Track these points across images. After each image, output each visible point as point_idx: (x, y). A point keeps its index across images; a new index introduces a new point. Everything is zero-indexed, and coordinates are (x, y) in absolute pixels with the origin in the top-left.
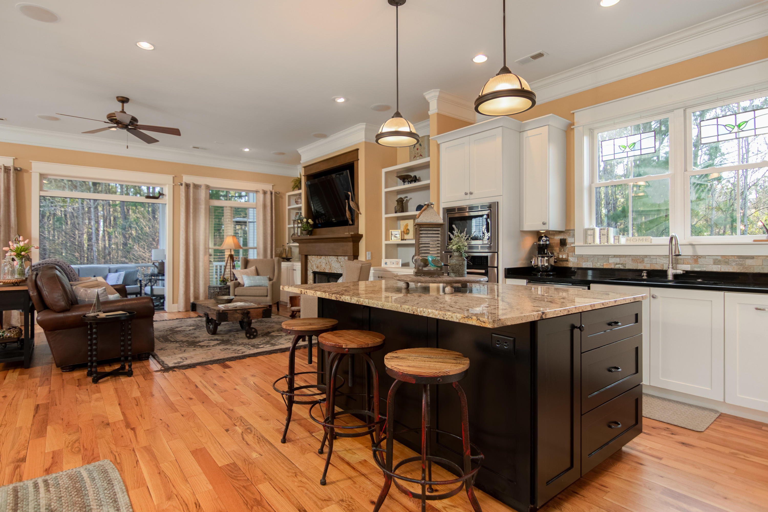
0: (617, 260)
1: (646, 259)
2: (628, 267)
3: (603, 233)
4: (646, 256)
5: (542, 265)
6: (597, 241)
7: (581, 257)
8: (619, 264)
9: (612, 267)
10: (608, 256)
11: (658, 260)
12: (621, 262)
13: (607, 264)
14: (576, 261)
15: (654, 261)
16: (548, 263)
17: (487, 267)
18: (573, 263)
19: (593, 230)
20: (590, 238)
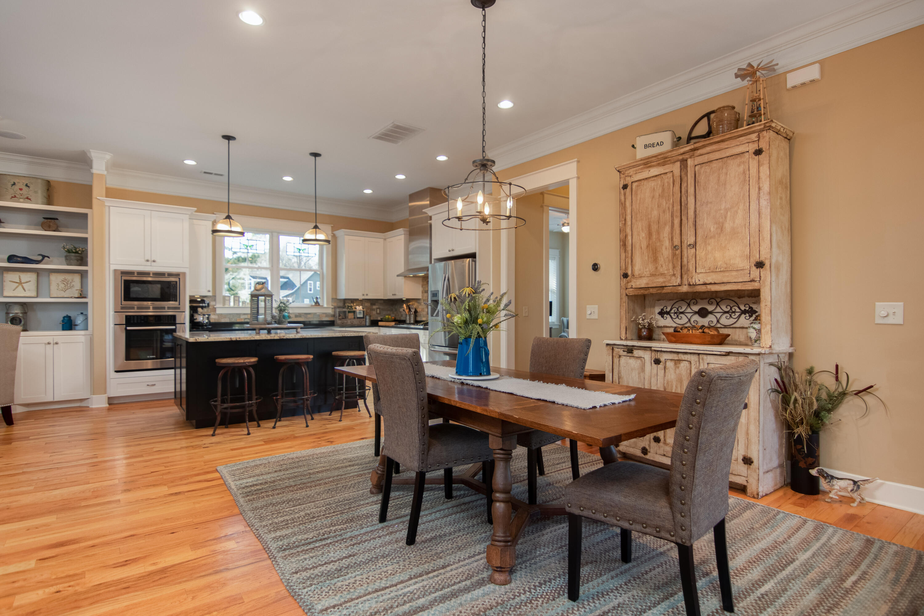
3: (236, 299)
5: (203, 322)
6: (232, 304)
7: (220, 315)
8: (247, 319)
9: (243, 321)
10: (239, 314)
14: (217, 318)
16: (208, 320)
17: (175, 324)
18: (215, 319)
19: (229, 297)
20: (227, 302)
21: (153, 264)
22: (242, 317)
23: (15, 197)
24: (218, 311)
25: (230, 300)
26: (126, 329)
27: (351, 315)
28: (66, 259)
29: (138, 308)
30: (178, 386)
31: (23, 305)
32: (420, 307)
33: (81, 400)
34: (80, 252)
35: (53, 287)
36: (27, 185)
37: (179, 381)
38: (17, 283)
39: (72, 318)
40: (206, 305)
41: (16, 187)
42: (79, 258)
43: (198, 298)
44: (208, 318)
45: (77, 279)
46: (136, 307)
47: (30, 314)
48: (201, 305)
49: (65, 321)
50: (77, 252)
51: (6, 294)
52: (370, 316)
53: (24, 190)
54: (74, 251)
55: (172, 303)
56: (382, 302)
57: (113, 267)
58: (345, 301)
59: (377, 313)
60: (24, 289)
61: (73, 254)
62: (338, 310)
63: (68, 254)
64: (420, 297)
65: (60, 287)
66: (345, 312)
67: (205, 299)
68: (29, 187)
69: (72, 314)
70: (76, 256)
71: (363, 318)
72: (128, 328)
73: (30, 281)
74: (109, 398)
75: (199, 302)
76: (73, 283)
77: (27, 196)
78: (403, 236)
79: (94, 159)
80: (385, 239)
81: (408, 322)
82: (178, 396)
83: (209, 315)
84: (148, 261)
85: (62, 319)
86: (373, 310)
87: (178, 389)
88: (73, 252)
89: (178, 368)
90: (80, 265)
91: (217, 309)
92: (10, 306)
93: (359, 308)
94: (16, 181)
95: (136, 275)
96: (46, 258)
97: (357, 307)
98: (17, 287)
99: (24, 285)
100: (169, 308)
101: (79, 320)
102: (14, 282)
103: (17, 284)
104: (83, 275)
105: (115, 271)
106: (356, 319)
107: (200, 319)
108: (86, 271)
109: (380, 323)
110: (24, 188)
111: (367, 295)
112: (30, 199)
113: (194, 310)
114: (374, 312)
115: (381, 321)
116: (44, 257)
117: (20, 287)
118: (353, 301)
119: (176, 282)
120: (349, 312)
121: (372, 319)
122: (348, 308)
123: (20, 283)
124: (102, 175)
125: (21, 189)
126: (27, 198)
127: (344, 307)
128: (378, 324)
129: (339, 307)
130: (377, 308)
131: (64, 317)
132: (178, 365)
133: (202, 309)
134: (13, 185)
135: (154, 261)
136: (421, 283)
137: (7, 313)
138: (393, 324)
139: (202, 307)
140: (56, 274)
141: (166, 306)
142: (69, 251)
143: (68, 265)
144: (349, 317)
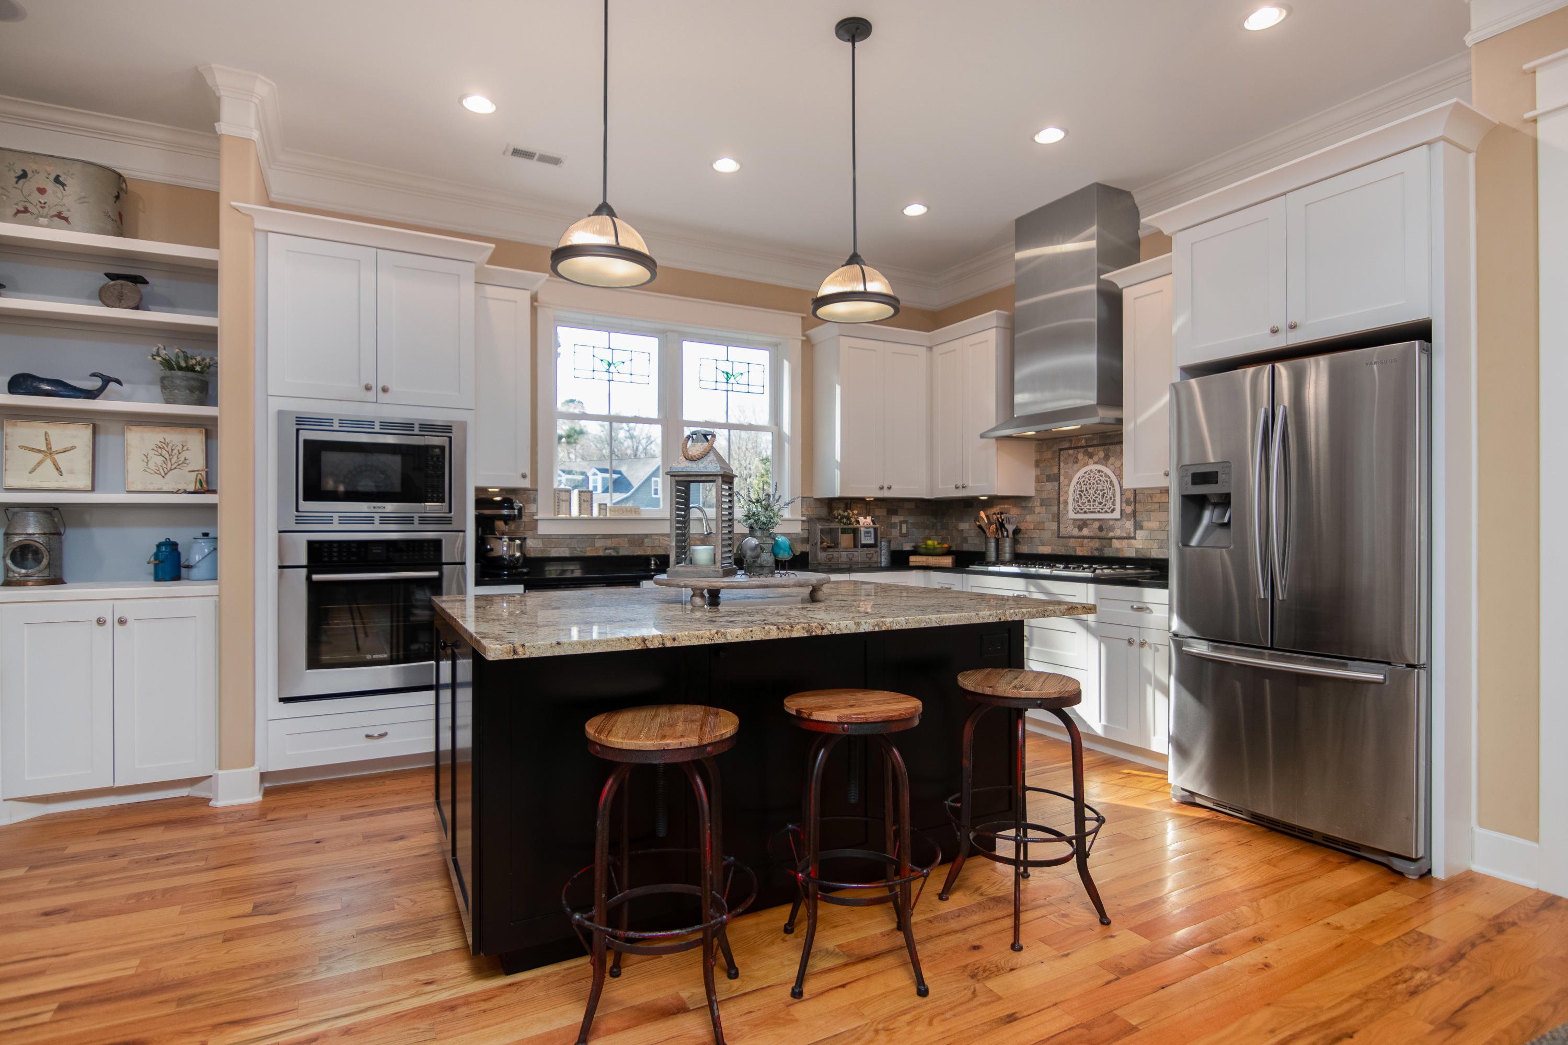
0: (608, 543)
1: (646, 540)
2: (623, 552)
3: (586, 499)
4: (647, 536)
5: (511, 556)
6: (575, 512)
7: (547, 538)
8: (610, 548)
9: (601, 553)
10: (593, 537)
11: (662, 541)
12: (613, 546)
13: (591, 550)
14: (541, 545)
15: (656, 543)
16: (521, 552)
17: (437, 564)
18: (535, 549)
19: (569, 491)
20: (564, 505)
21: (383, 397)
22: (599, 543)
23: (26, 210)
24: (543, 529)
25: (569, 501)
26: (309, 578)
27: (845, 540)
28: (164, 387)
29: (342, 520)
30: (446, 736)
31: (50, 511)
32: (1029, 518)
33: (193, 782)
34: (198, 368)
35: (135, 464)
36: (57, 180)
37: (449, 722)
38: (40, 451)
39: (180, 549)
40: (516, 512)
41: (30, 185)
42: (193, 383)
43: (496, 494)
44: (521, 547)
45: (195, 441)
46: (336, 517)
47: (73, 538)
48: (505, 512)
49: (161, 556)
50: (191, 369)
51: (10, 482)
52: (889, 542)
53: (49, 191)
54: (183, 364)
55: (432, 508)
56: (913, 506)
57: (275, 405)
58: (831, 503)
59: (901, 535)
60: (58, 469)
61: (180, 373)
62: (819, 526)
63: (168, 373)
64: (1031, 492)
65: (151, 464)
66: (831, 531)
67: (512, 497)
68: (63, 185)
69: (180, 535)
70: (189, 379)
71: (874, 546)
72: (315, 577)
73: (73, 448)
74: (264, 776)
75: (500, 505)
76: (184, 455)
77: (59, 209)
78: (993, 332)
79: (223, 93)
80: (930, 348)
81: (992, 556)
82: (446, 762)
83: (523, 540)
84: (368, 388)
85: (154, 550)
86: (893, 526)
87: (446, 745)
88: (180, 368)
89: (446, 686)
90: (201, 402)
91: (540, 525)
92: (15, 513)
93: (865, 521)
94: (30, 167)
95: (336, 426)
96: (112, 385)
97: (861, 519)
98: (39, 464)
99: (57, 457)
100: (423, 520)
101: (196, 554)
102: (32, 450)
103: (41, 456)
104: (209, 428)
105: (280, 413)
106: (860, 549)
107: (503, 548)
108: (214, 420)
109: (915, 560)
110: (50, 187)
111: (889, 488)
112: (66, 219)
113: (485, 525)
114: (895, 532)
115: (915, 552)
116: (107, 380)
117: (48, 463)
118: (848, 503)
119: (442, 448)
120: (844, 531)
121: (893, 547)
122: (840, 521)
123: (49, 452)
124: (248, 140)
125: (42, 191)
126: (59, 215)
127: (830, 517)
128: (908, 561)
129: (819, 519)
130: (901, 522)
131: (159, 546)
132: (446, 678)
133: (506, 524)
134: (19, 178)
135: (385, 390)
136: (1034, 456)
137: (7, 535)
138: (948, 561)
139: (507, 519)
140: (140, 429)
141: (416, 516)
142: (168, 364)
143: (167, 401)
144: (842, 544)
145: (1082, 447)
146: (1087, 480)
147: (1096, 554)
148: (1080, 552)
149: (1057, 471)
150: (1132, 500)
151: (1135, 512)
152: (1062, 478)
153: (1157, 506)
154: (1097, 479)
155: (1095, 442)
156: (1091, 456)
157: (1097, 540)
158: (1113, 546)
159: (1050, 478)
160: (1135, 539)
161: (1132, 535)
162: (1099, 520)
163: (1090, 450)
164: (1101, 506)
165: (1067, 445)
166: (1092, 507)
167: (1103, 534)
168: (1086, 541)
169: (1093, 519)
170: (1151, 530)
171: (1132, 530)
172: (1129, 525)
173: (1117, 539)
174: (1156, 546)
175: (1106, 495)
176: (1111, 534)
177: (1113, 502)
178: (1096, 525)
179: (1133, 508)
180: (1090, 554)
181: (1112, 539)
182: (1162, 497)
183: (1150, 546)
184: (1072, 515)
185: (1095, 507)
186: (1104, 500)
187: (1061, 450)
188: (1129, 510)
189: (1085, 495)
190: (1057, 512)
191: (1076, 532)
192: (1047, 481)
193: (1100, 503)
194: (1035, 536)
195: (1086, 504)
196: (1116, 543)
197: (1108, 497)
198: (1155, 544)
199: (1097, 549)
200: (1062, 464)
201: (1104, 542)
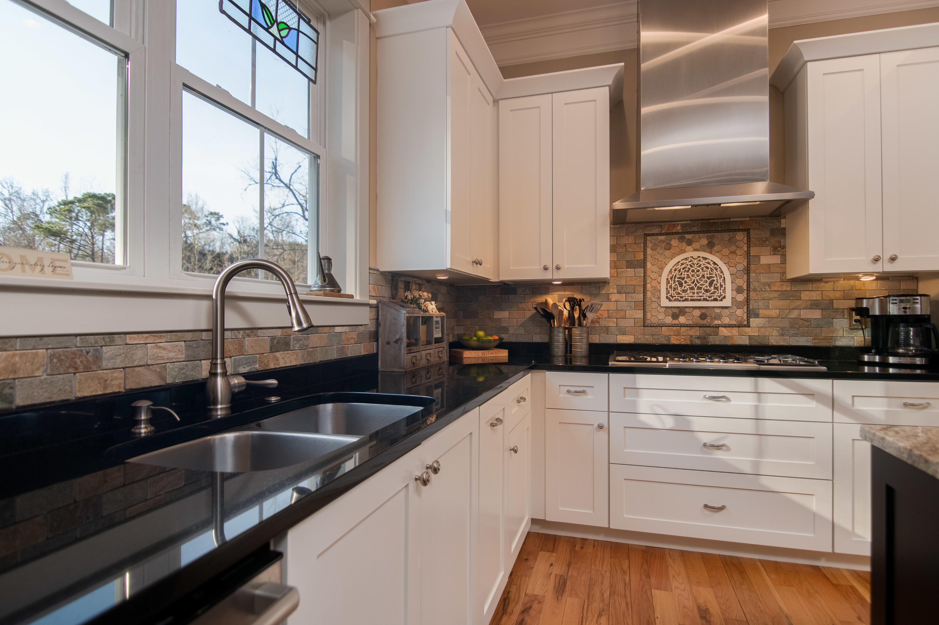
62: (405, 314)
71: (442, 340)
93: (432, 308)
97: (429, 305)
106: (434, 346)
109: (469, 356)
144: (422, 339)
145: (676, 233)
146: (689, 266)
147: (698, 342)
148: (674, 341)
149: (642, 257)
150: (745, 287)
151: (748, 300)
152: (649, 265)
153: (776, 294)
154: (702, 266)
155: (695, 229)
156: (689, 243)
157: (698, 328)
158: (720, 334)
159: (630, 265)
160: (749, 326)
161: (745, 323)
162: (700, 308)
163: (688, 236)
164: (708, 294)
165: (657, 231)
166: (696, 295)
167: (704, 322)
168: (683, 329)
169: (693, 307)
170: (770, 318)
171: (745, 318)
172: (741, 313)
173: (723, 327)
174: (775, 333)
175: (715, 282)
176: (717, 322)
177: (723, 290)
178: (697, 313)
179: (746, 296)
180: (689, 343)
181: (718, 327)
182: (782, 285)
183: (767, 334)
184: (665, 302)
185: (701, 294)
186: (712, 288)
187: (646, 235)
188: (741, 297)
189: (686, 282)
190: (642, 299)
191: (669, 320)
192: (627, 268)
193: (707, 291)
194: (612, 325)
195: (689, 291)
196: (724, 332)
197: (719, 285)
198: (775, 332)
199: (698, 338)
200: (649, 251)
201: (708, 330)
